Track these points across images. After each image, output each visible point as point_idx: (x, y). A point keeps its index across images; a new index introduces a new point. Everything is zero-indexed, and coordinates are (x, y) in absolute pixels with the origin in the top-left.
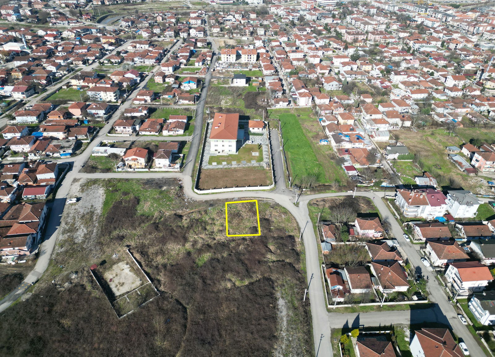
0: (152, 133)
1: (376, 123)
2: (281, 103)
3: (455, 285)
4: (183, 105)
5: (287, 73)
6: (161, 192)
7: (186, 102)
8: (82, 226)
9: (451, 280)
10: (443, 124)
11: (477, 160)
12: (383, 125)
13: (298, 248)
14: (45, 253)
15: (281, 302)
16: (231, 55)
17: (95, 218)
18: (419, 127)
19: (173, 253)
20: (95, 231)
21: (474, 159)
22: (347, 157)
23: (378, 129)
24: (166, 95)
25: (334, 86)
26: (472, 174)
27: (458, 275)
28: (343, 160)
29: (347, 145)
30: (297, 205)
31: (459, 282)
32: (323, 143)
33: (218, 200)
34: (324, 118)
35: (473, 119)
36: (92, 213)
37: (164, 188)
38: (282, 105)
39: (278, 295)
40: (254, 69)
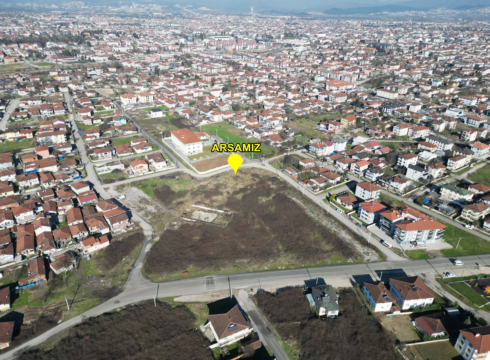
0: (128, 154)
1: (272, 120)
2: (203, 121)
3: (356, 172)
4: (128, 135)
5: (186, 104)
6: (178, 179)
7: (131, 132)
8: (147, 206)
9: (354, 171)
10: (303, 117)
11: (331, 128)
12: (276, 121)
13: (281, 180)
14: (140, 222)
15: (294, 199)
16: (132, 98)
17: (150, 201)
18: (292, 120)
19: (220, 199)
20: (159, 205)
21: (329, 127)
22: (269, 139)
23: (274, 124)
24: (108, 130)
25: (227, 107)
26: (332, 135)
27: (357, 166)
28: (269, 142)
29: (266, 134)
30: (264, 165)
31: (357, 169)
32: (249, 137)
33: (218, 174)
34: (239, 124)
35: (315, 111)
36: (144, 199)
37: (177, 177)
38: (204, 122)
39: (290, 197)
40: (158, 106)
